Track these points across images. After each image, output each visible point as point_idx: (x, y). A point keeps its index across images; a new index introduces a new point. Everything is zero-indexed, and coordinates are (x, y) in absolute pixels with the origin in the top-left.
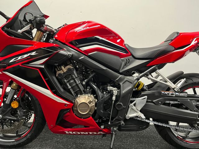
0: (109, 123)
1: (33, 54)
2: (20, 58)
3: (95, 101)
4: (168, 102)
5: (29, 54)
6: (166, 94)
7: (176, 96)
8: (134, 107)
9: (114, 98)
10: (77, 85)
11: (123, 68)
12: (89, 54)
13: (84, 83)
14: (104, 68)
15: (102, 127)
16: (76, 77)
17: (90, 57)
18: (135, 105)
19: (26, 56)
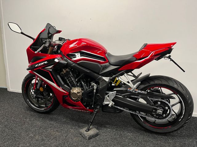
0: (93, 106)
1: (46, 62)
2: (40, 64)
3: (82, 92)
4: (133, 96)
5: (44, 63)
6: (131, 91)
7: (138, 93)
8: (108, 98)
9: (95, 91)
10: (72, 81)
11: (102, 71)
12: (78, 63)
13: (76, 80)
14: (88, 71)
15: (88, 108)
16: (72, 76)
17: (78, 64)
18: (108, 96)
19: (42, 64)
